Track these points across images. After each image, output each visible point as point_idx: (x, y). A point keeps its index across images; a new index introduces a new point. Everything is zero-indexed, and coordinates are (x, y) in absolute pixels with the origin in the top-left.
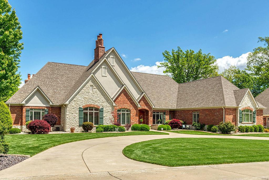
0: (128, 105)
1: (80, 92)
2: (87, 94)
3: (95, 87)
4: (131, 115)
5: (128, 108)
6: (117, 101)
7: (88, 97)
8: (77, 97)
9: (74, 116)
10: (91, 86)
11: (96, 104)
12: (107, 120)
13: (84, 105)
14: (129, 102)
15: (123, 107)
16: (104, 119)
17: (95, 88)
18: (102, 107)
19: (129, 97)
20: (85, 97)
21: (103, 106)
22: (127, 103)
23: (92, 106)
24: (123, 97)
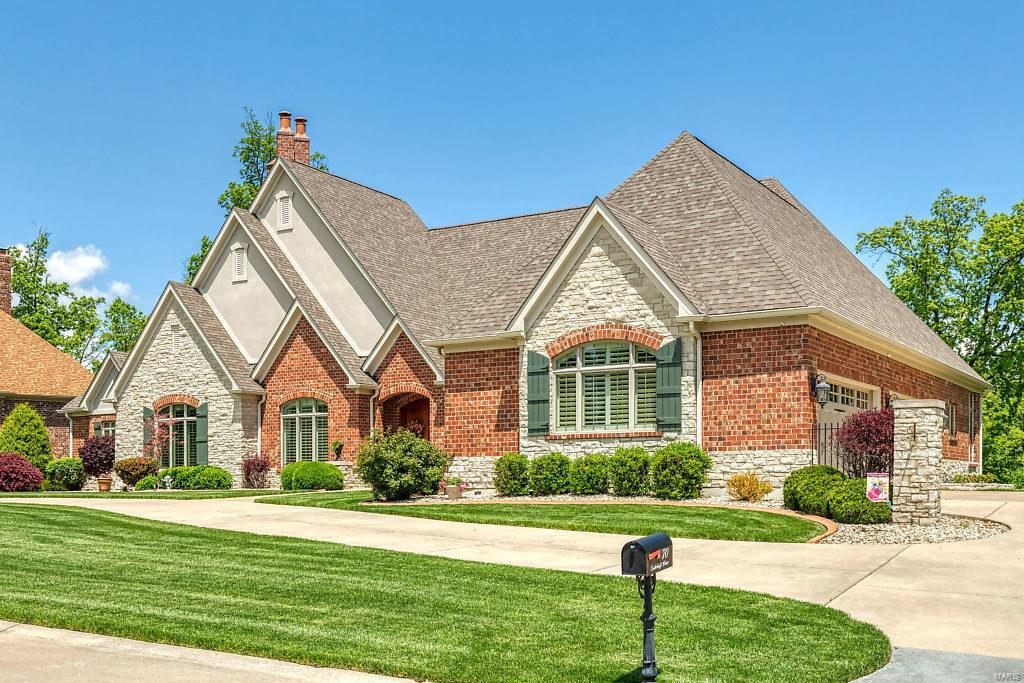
0: (318, 386)
1: (145, 357)
2: (163, 360)
3: (185, 332)
4: (331, 423)
5: (318, 394)
6: (279, 369)
7: (164, 370)
8: (138, 373)
9: (132, 439)
10: (175, 328)
11: (189, 389)
12: (220, 449)
13: (156, 397)
14: (320, 369)
15: (299, 395)
16: (210, 444)
17: (184, 336)
18: (205, 401)
19: (322, 350)
20: (157, 371)
21: (206, 398)
22: (315, 376)
23: (177, 400)
24: (300, 353)
